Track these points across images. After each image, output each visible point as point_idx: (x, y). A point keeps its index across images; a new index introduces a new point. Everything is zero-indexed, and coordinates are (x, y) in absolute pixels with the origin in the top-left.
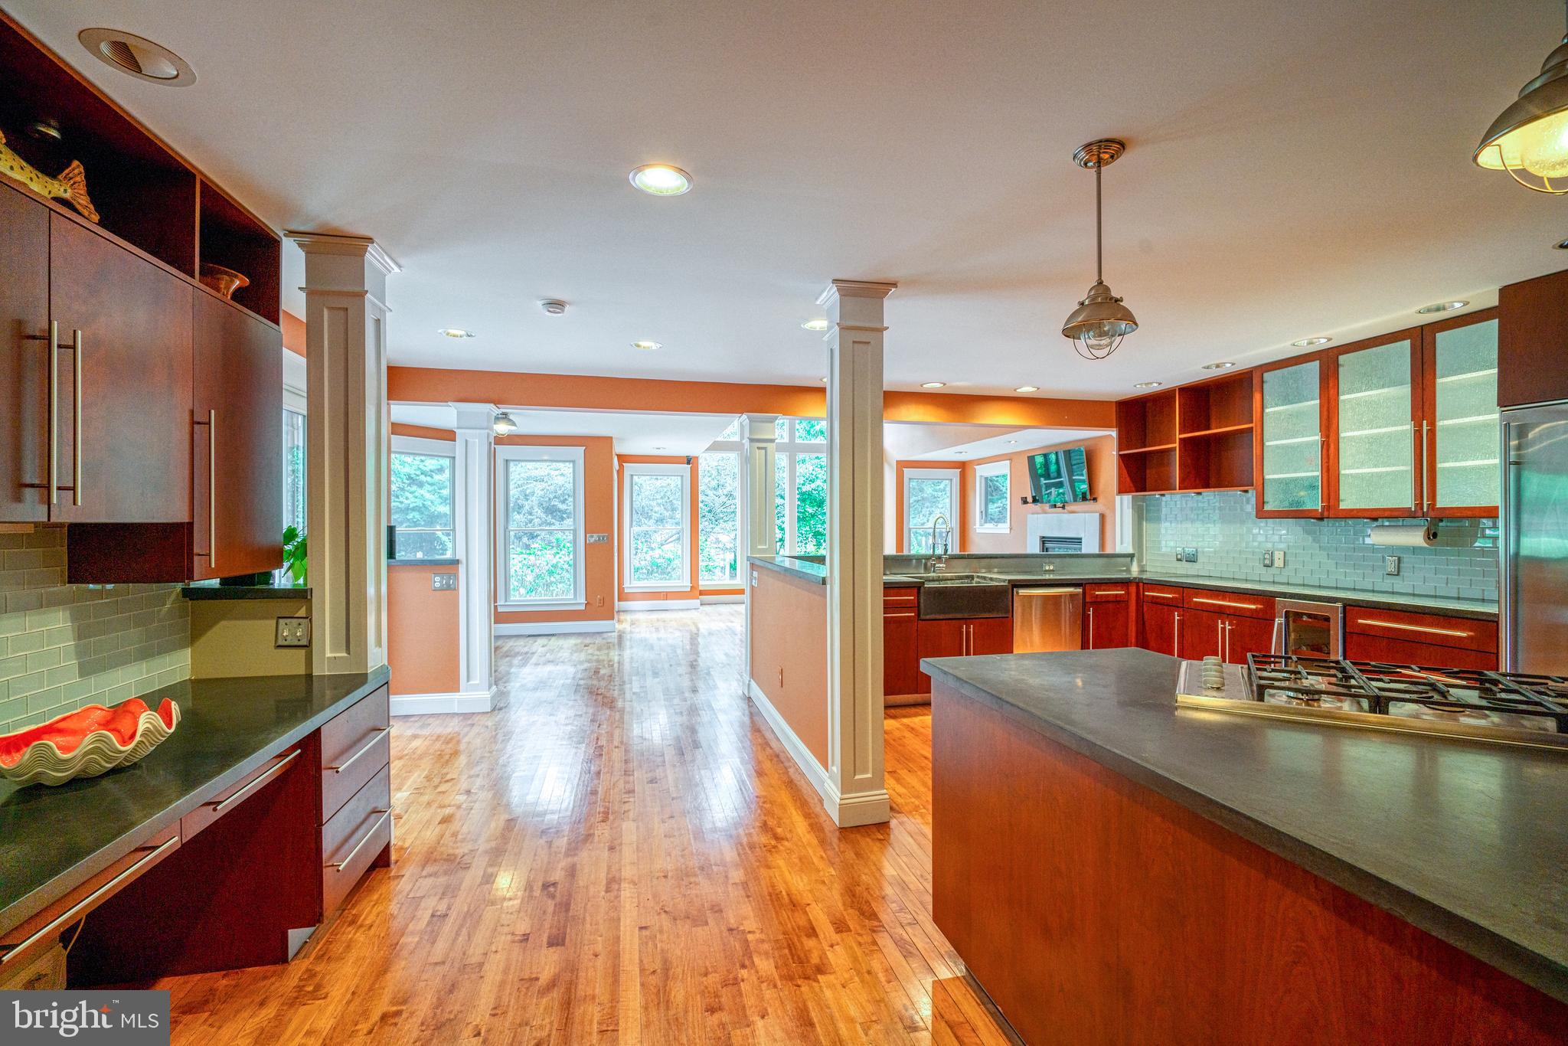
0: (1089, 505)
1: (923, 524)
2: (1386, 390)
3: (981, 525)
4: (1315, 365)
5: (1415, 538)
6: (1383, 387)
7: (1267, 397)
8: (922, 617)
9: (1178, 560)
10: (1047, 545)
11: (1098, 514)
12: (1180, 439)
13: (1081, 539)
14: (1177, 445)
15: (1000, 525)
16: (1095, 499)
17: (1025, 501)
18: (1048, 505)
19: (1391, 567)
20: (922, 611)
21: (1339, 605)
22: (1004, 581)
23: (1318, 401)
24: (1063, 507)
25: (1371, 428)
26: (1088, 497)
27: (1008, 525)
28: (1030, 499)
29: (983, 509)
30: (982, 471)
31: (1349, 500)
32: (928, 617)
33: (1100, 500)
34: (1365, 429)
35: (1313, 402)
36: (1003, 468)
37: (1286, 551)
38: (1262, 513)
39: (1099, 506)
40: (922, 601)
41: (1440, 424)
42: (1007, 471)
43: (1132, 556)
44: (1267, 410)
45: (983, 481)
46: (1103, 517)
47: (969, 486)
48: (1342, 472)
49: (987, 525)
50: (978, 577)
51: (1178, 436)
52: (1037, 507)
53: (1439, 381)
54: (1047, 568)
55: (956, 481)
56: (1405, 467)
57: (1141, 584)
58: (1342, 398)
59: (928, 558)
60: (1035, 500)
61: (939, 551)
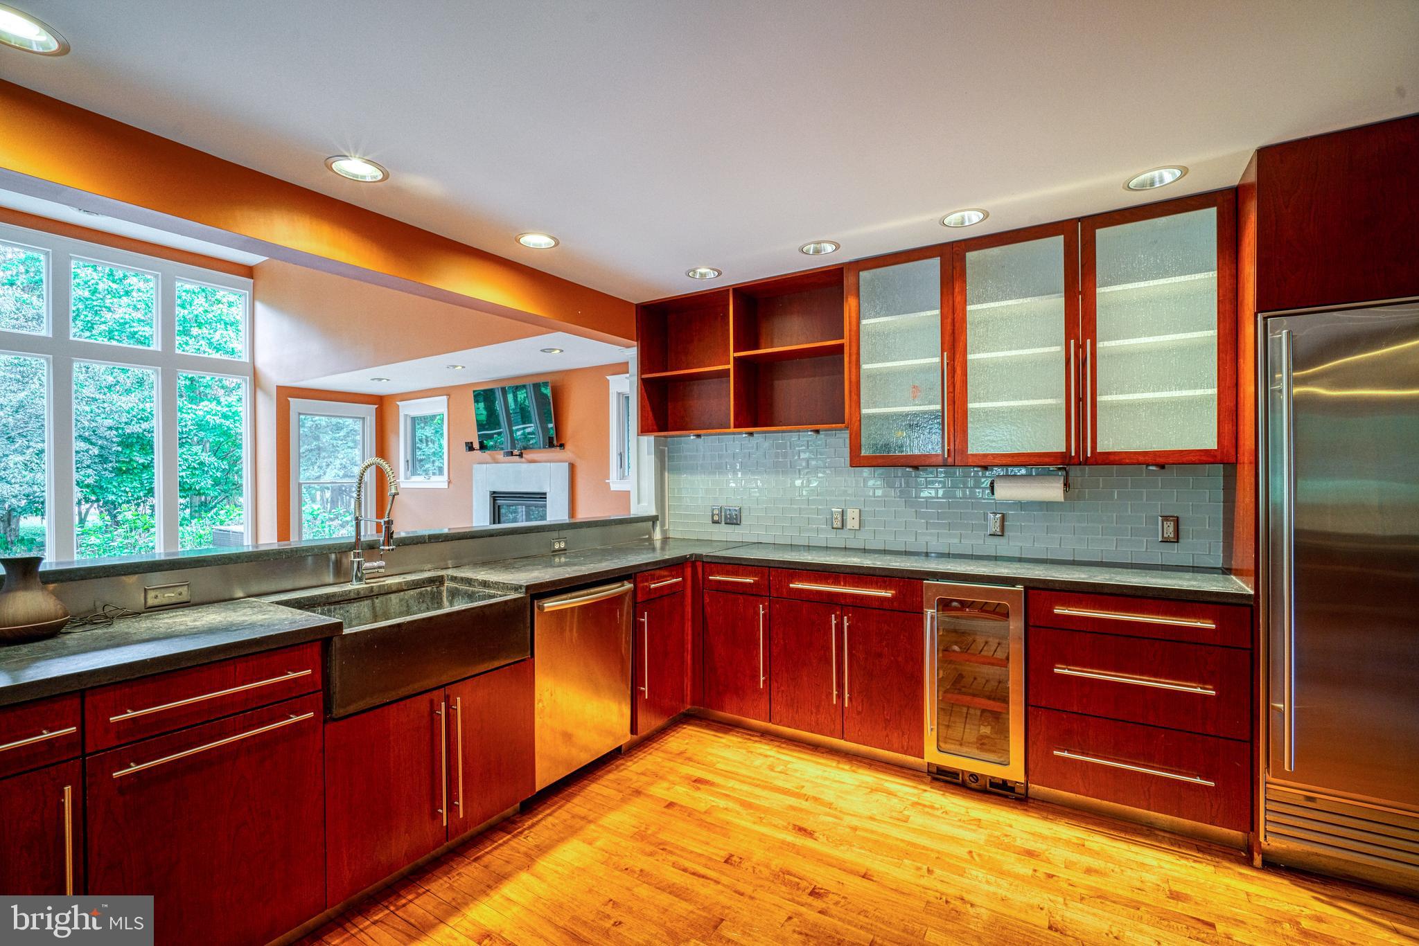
0: (555, 453)
1: (319, 477)
2: (1029, 300)
3: (406, 478)
4: (936, 262)
5: (1052, 491)
6: (1026, 296)
7: (864, 305)
8: (338, 712)
9: (714, 522)
10: (499, 502)
11: (566, 465)
12: (734, 358)
13: (545, 494)
14: (731, 366)
15: (434, 478)
16: (562, 446)
17: (470, 447)
18: (502, 452)
19: (994, 526)
20: (337, 697)
21: (1020, 588)
22: (517, 588)
23: (938, 312)
24: (521, 455)
25: (1010, 350)
26: (555, 442)
27: (445, 477)
28: (476, 445)
29: (409, 457)
30: (408, 409)
31: (981, 441)
32: (352, 709)
33: (568, 447)
34: (1002, 350)
35: (929, 313)
36: (438, 406)
37: (862, 508)
38: (857, 460)
39: (567, 454)
40: (335, 674)
41: (1100, 345)
42: (444, 410)
43: (654, 520)
44: (864, 322)
45: (409, 422)
46: (572, 467)
47: (389, 426)
48: (970, 406)
49: (415, 478)
50: (454, 579)
51: (732, 355)
52: (486, 455)
53: (1098, 290)
54: (557, 547)
55: (371, 420)
56: (1055, 402)
57: (699, 565)
58: (969, 308)
59: (343, 550)
60: (483, 447)
61: (370, 533)
